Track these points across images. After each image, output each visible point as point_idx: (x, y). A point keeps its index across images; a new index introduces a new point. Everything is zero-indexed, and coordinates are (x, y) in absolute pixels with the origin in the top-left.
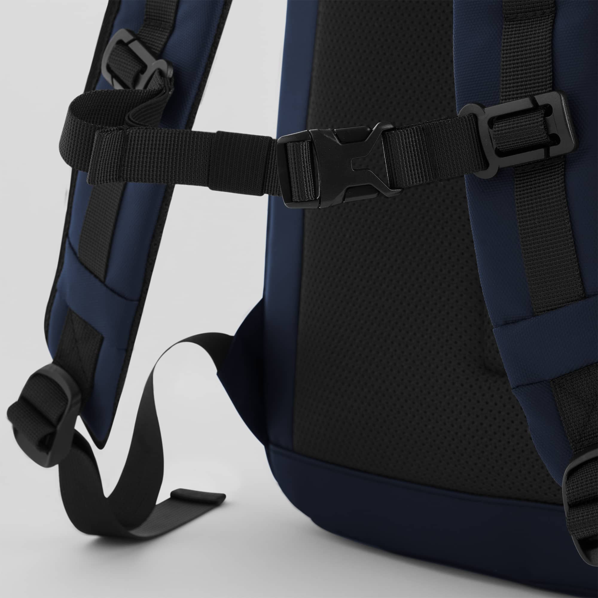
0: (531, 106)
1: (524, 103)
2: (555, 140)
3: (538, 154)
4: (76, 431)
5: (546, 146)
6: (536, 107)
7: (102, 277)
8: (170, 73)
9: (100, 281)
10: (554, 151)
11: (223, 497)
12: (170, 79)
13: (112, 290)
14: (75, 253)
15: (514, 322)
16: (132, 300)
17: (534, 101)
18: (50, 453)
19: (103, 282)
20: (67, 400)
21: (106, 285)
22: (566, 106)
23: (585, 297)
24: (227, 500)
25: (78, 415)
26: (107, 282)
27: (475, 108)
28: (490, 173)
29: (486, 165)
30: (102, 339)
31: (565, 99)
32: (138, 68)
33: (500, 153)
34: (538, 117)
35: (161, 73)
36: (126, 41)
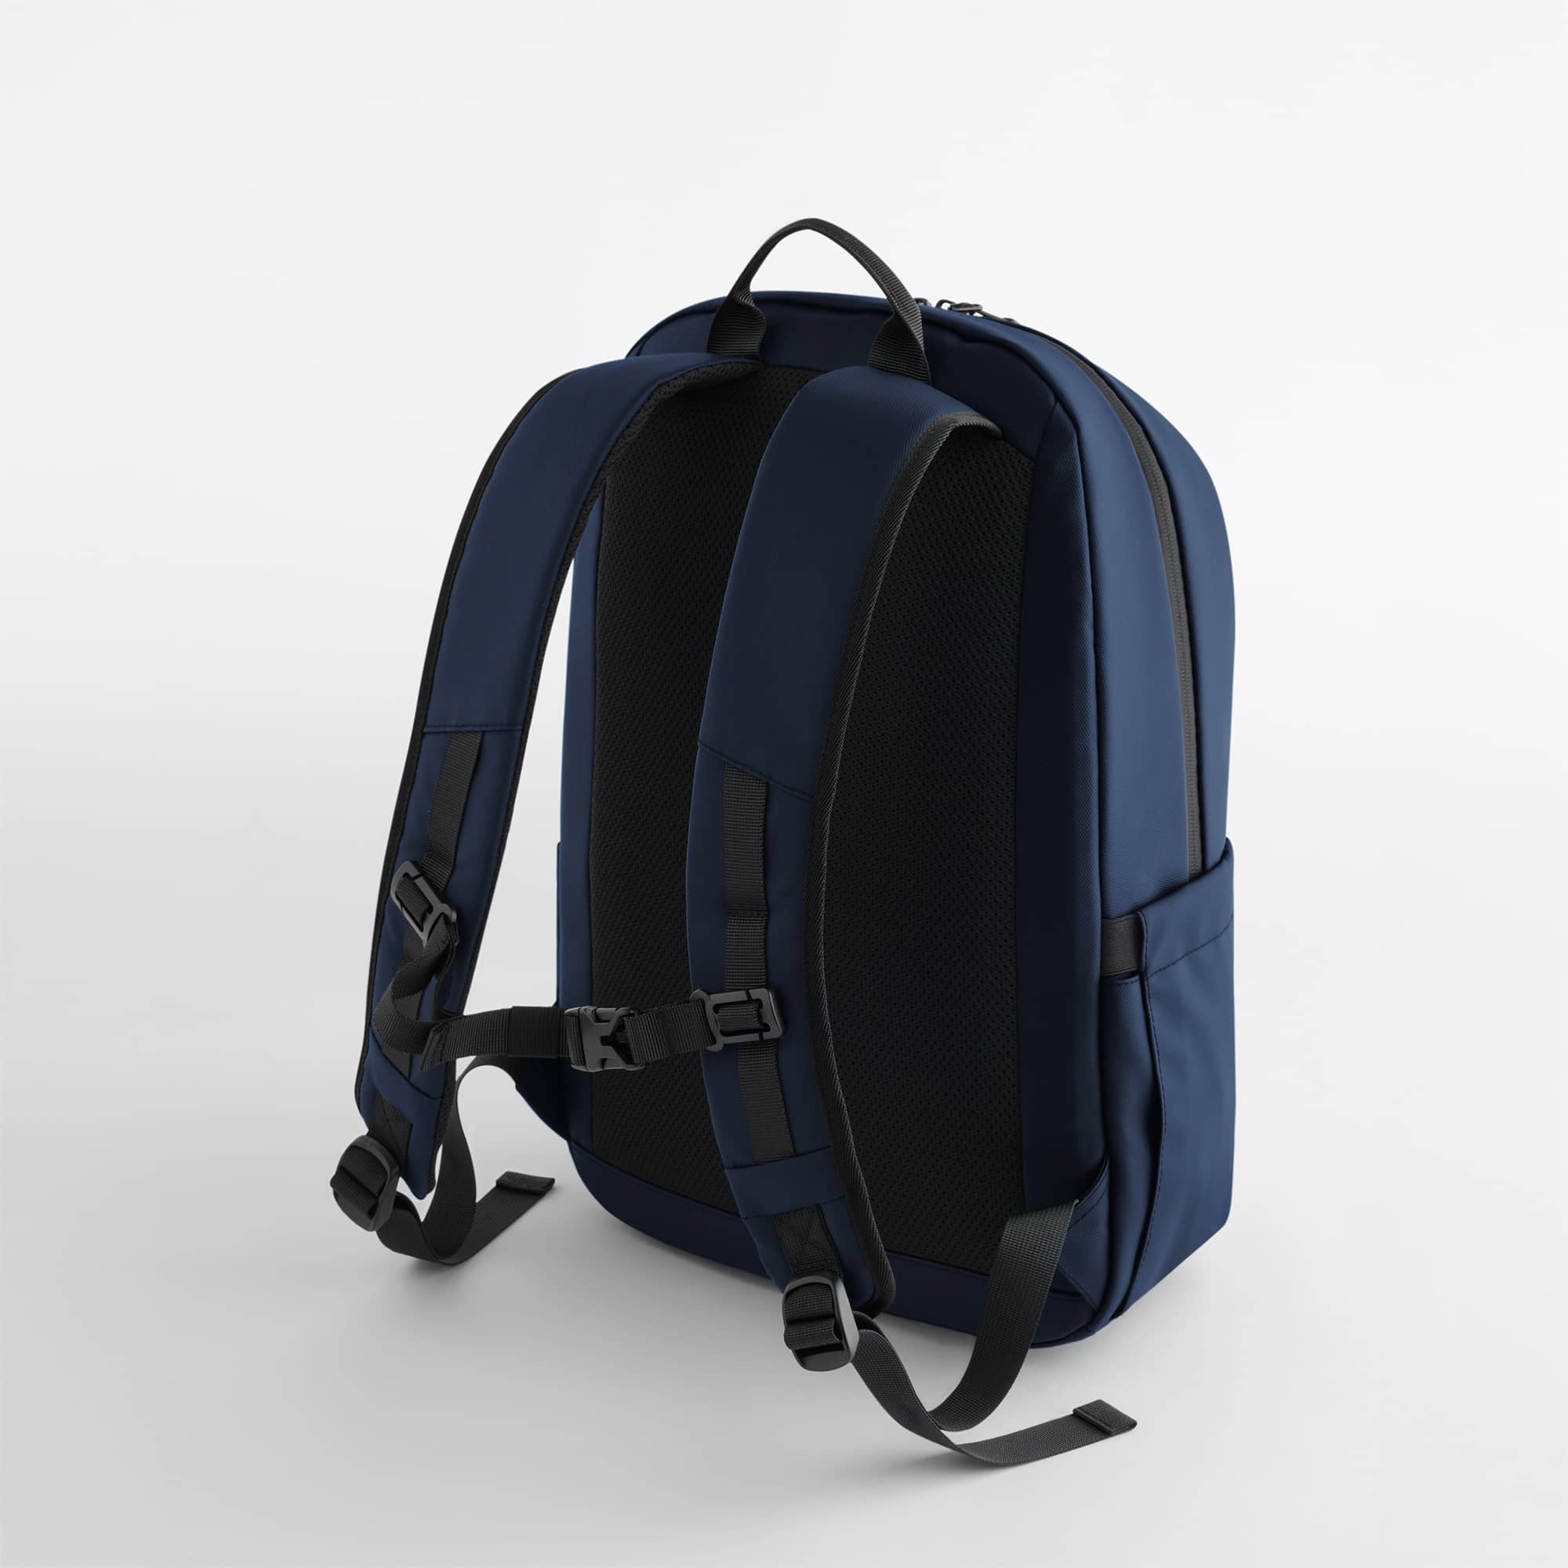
0: (746, 999)
1: (740, 996)
2: (767, 1028)
3: (755, 1037)
4: (398, 1193)
5: (760, 1031)
6: (750, 1000)
7: (406, 1074)
8: (454, 916)
9: (405, 1078)
10: (766, 1035)
11: (552, 1181)
12: (454, 924)
13: (418, 1090)
14: (379, 1046)
15: (742, 1167)
16: (436, 1099)
17: (748, 994)
18: (374, 1219)
19: (408, 1080)
20: (386, 1172)
21: (410, 1083)
22: (774, 1000)
23: (796, 1156)
24: (556, 1184)
25: (400, 1176)
26: (412, 1080)
27: (703, 995)
28: (717, 1048)
29: (714, 1041)
30: (412, 1126)
31: (773, 995)
32: (426, 906)
33: (725, 1034)
34: (752, 1008)
35: (447, 919)
36: (412, 876)
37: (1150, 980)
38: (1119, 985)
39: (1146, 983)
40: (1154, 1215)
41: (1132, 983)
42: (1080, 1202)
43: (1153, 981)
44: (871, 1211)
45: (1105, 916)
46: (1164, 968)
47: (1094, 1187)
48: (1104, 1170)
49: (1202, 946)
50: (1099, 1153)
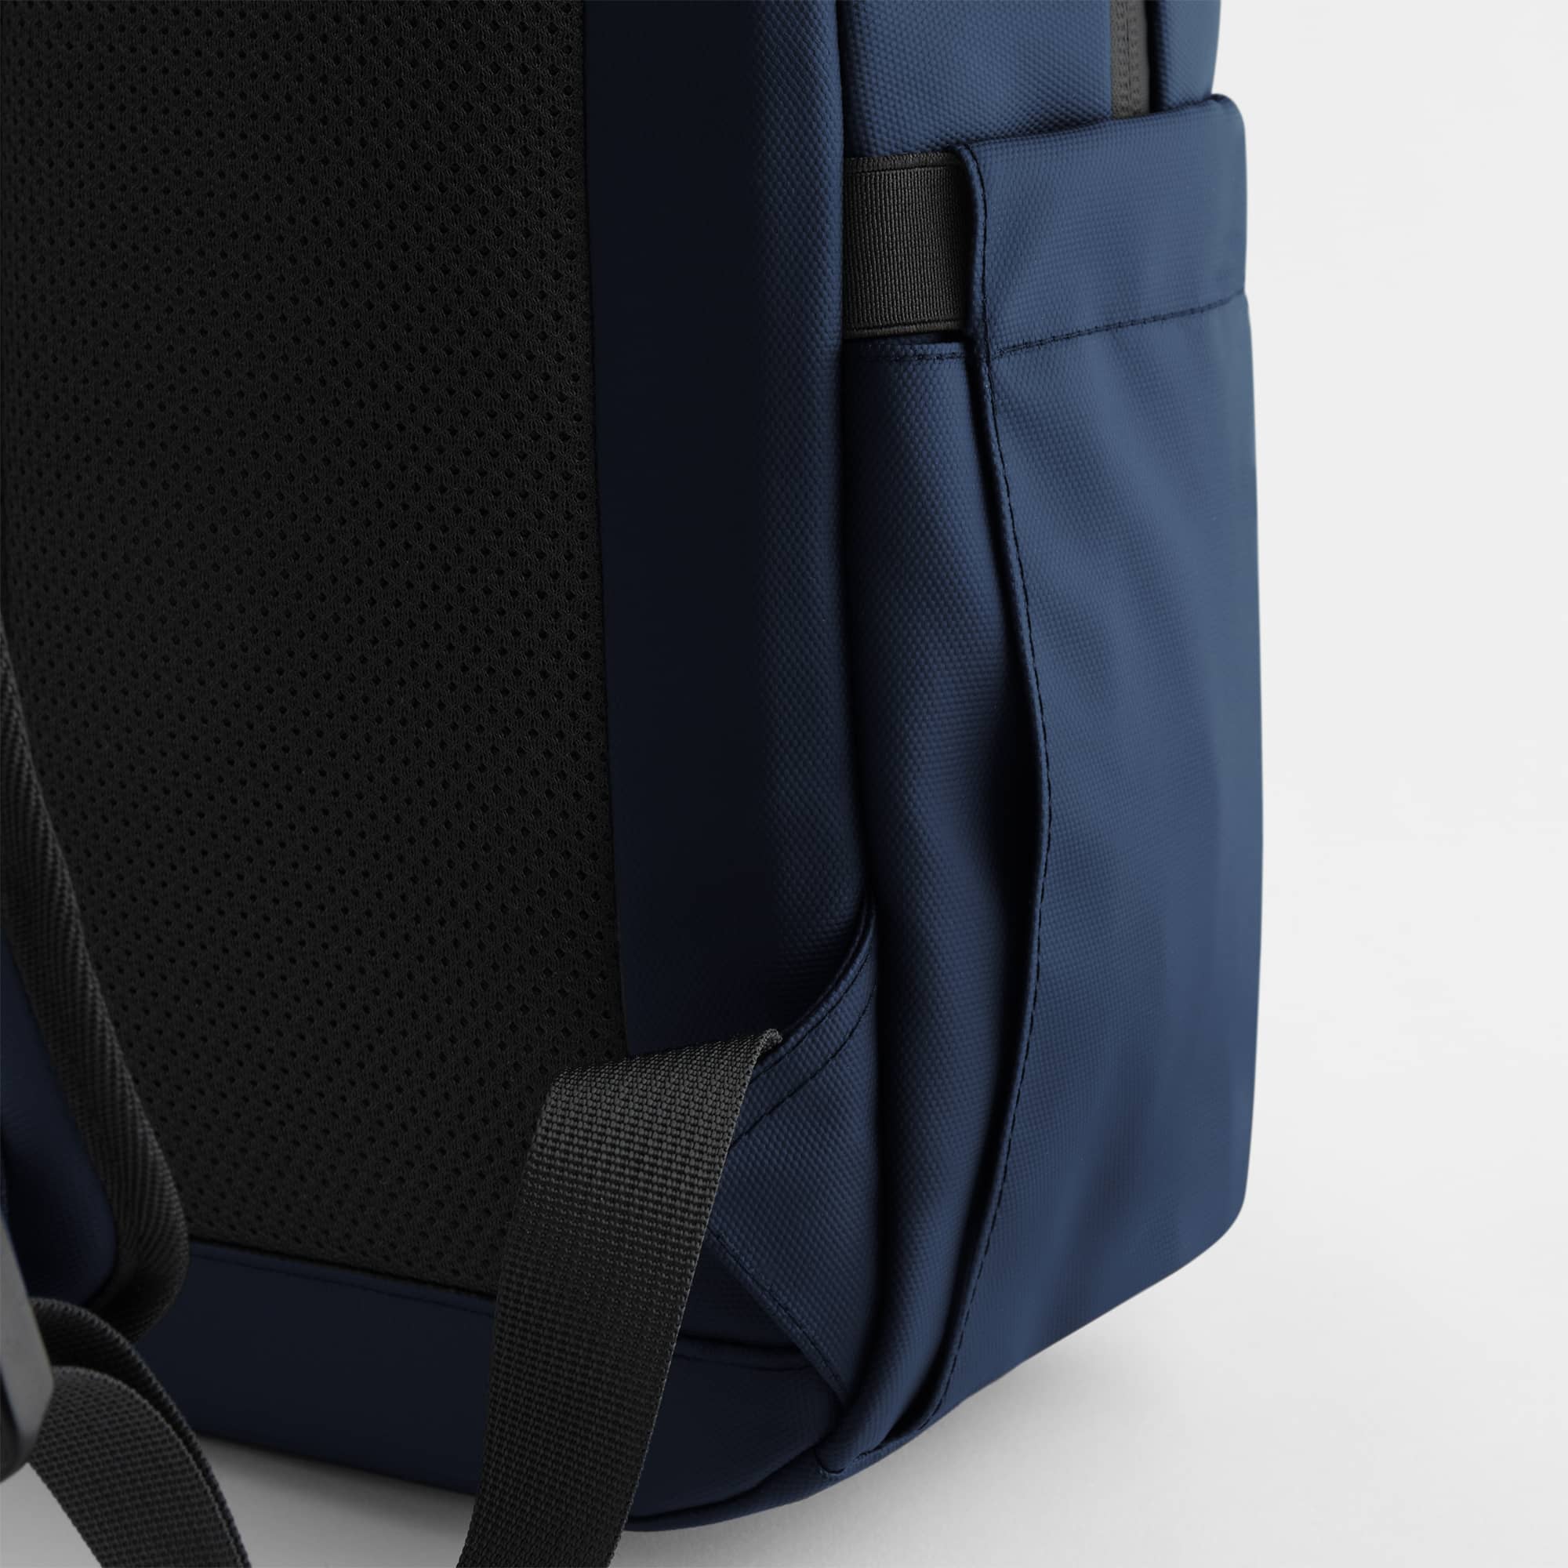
37: (995, 363)
38: (901, 359)
39: (984, 370)
40: (1017, 1110)
41: (940, 357)
42: (786, 1038)
43: (1005, 371)
44: (83, 955)
45: (854, 147)
46: (1041, 343)
47: (827, 998)
48: (858, 950)
49: (1155, 319)
50: (844, 900)
